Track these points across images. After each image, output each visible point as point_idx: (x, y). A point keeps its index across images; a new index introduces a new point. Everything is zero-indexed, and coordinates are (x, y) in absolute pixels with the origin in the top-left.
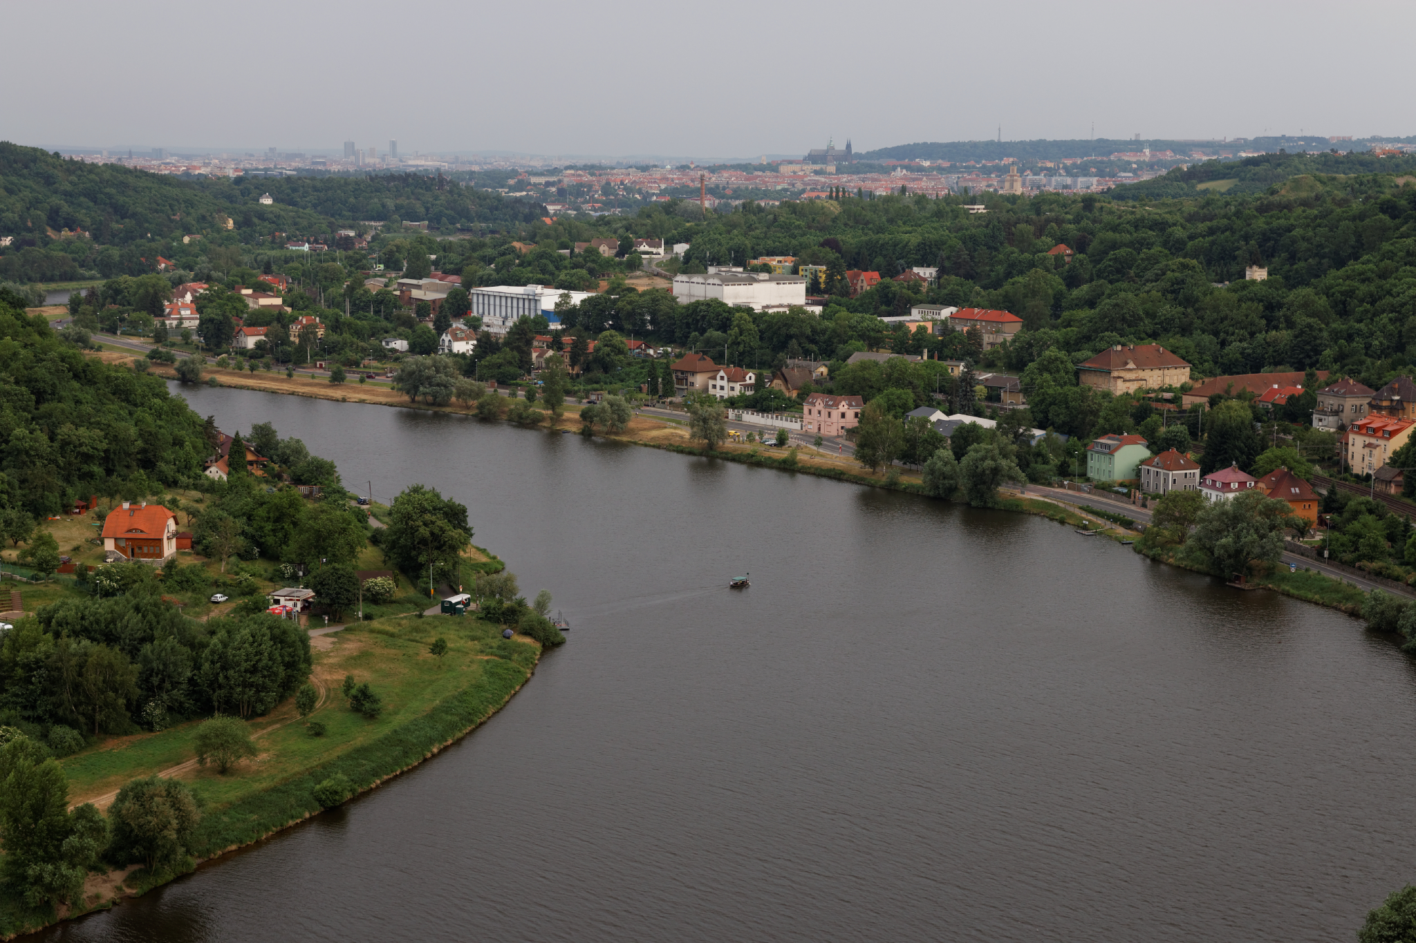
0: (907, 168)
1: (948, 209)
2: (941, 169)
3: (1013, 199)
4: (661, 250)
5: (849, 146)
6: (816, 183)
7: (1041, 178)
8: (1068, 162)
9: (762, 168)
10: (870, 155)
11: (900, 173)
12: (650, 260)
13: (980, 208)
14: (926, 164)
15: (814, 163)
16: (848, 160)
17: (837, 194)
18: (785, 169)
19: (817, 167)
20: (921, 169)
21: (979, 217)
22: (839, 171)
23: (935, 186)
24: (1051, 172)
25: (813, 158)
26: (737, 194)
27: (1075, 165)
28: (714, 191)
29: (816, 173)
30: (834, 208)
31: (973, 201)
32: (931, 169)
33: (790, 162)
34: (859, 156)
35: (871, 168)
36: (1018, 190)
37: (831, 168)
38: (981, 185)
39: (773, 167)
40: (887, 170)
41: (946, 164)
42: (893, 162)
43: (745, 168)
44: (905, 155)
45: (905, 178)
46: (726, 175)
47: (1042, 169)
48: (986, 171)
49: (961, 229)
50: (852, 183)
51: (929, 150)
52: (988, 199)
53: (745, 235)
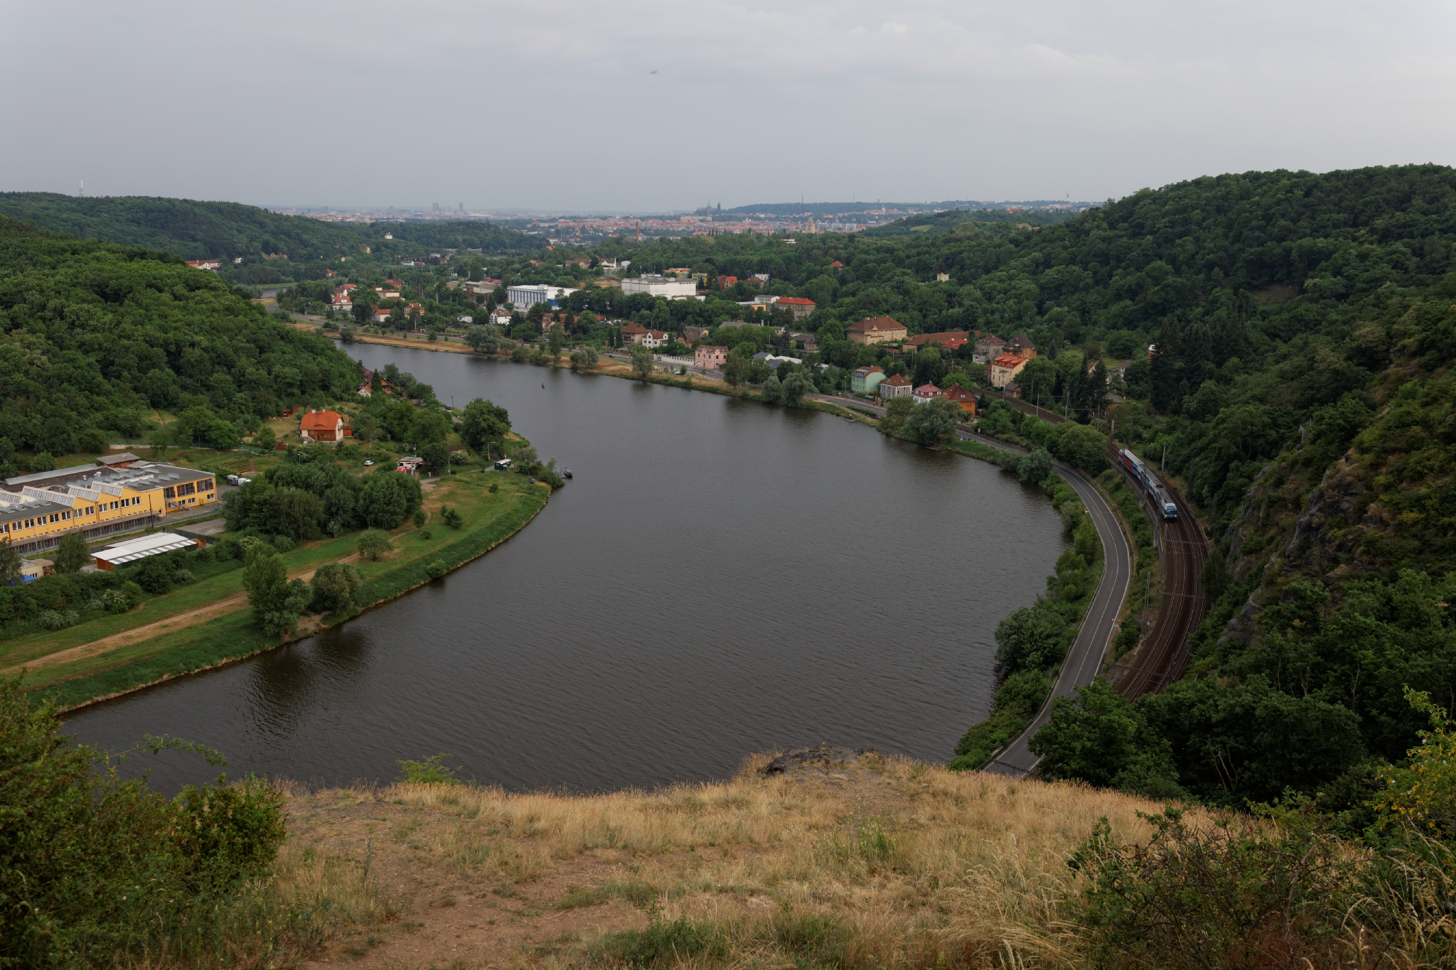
0: (752, 218)
1: (774, 241)
2: (770, 219)
3: (810, 236)
4: (615, 265)
5: (719, 206)
6: (701, 226)
7: (826, 223)
8: (841, 215)
9: (671, 218)
10: (731, 211)
11: (748, 221)
12: (608, 271)
13: (792, 241)
14: (762, 216)
15: (700, 215)
16: (719, 214)
17: (713, 233)
18: (684, 219)
19: (701, 218)
20: (759, 219)
21: (791, 246)
22: (714, 220)
23: (767, 228)
24: (831, 221)
25: (699, 213)
26: (657, 232)
27: (844, 217)
28: (644, 231)
29: (701, 221)
30: (711, 241)
31: (788, 237)
32: (765, 219)
33: (686, 215)
34: (725, 211)
35: (731, 218)
36: (813, 231)
37: (710, 218)
38: (793, 228)
39: (677, 218)
40: (740, 220)
41: (773, 216)
42: (744, 215)
43: (661, 218)
44: (751, 211)
45: (751, 224)
46: (650, 222)
47: (826, 219)
48: (795, 220)
49: (781, 253)
50: (721, 227)
51: (764, 208)
52: (798, 237)
53: (662, 256)
